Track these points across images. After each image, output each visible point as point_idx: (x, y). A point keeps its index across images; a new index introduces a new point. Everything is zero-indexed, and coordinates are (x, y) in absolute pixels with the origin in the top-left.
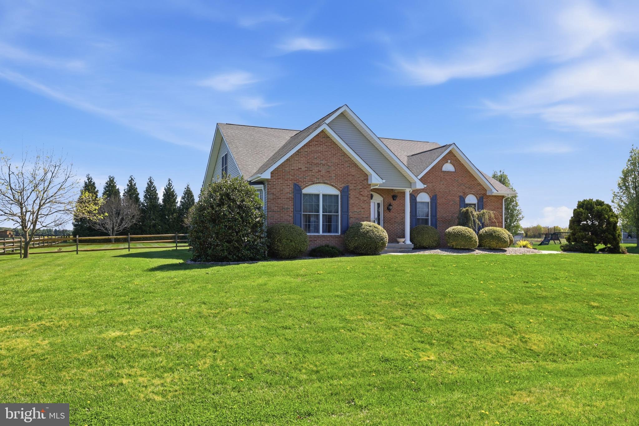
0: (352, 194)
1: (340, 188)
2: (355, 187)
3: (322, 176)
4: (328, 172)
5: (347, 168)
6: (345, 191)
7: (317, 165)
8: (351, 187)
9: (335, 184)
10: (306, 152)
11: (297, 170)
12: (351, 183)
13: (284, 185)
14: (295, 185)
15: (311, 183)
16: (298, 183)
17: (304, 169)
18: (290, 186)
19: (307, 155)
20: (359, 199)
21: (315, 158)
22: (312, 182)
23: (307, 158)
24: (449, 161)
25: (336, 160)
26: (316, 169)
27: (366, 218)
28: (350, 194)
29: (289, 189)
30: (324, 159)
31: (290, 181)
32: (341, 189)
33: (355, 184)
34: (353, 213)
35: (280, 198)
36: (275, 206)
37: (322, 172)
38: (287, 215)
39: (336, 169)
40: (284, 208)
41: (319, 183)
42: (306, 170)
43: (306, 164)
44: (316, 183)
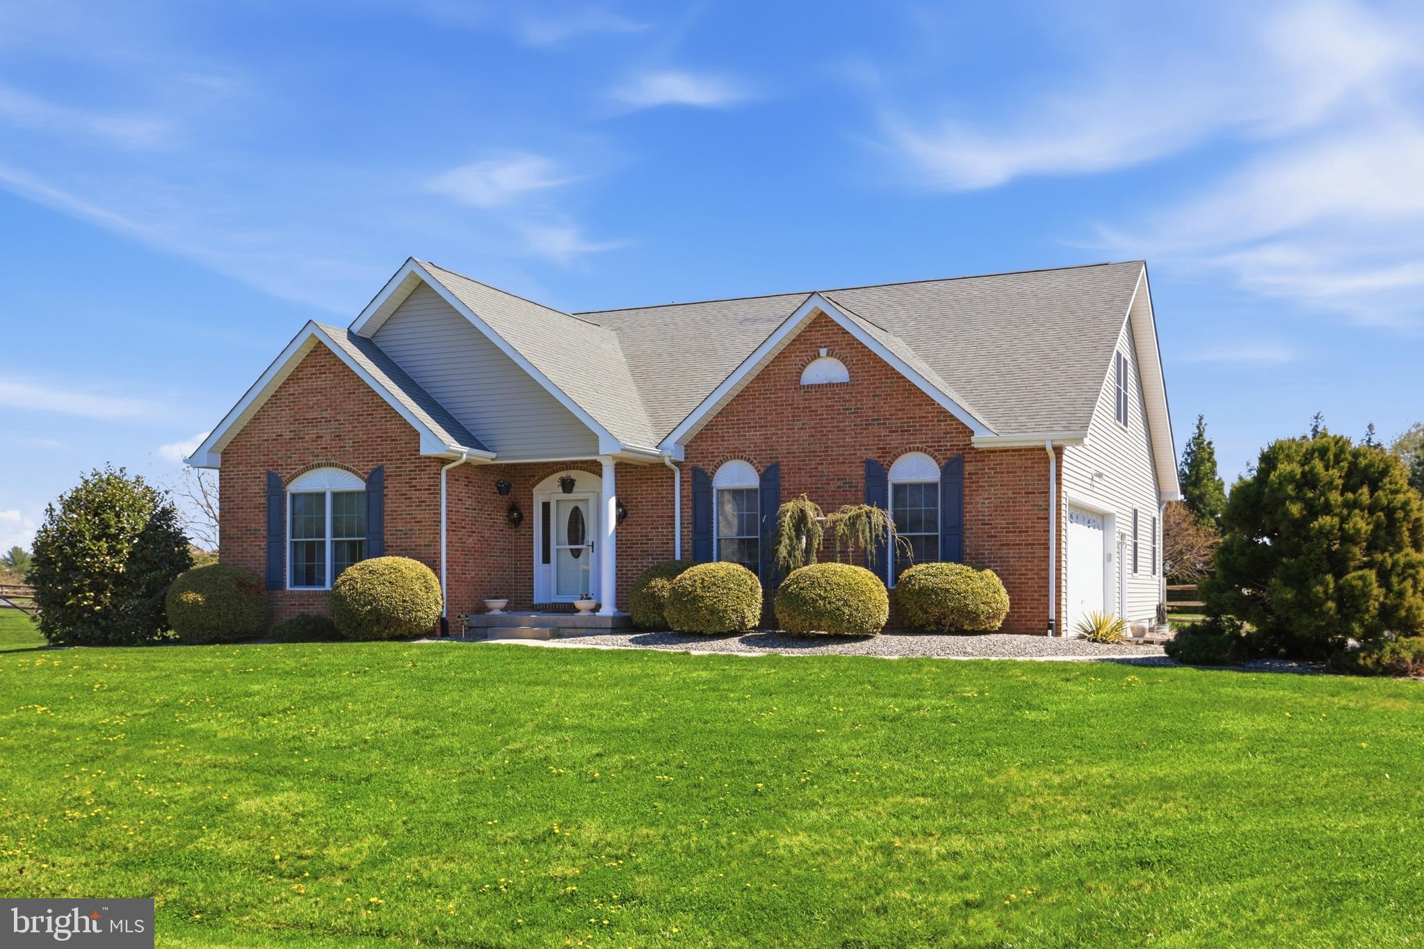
0: (391, 487)
1: (365, 473)
2: (398, 467)
3: (324, 448)
4: (337, 436)
5: (379, 421)
6: (375, 480)
7: (314, 422)
8: (390, 468)
9: (353, 466)
10: (292, 394)
11: (275, 440)
12: (389, 460)
13: (249, 478)
14: (269, 474)
15: (302, 467)
16: (275, 469)
17: (287, 435)
18: (260, 478)
19: (293, 402)
20: (408, 498)
21: (310, 408)
22: (304, 464)
23: (292, 409)
24: (823, 352)
25: (354, 405)
26: (312, 433)
27: (425, 546)
28: (387, 487)
29: (258, 485)
30: (329, 406)
31: (261, 466)
32: (366, 476)
33: (398, 460)
34: (394, 534)
35: (242, 508)
36: (233, 527)
37: (324, 439)
38: (255, 546)
39: (356, 427)
40: (250, 530)
41: (319, 466)
42: (292, 439)
43: (290, 424)
44: (313, 467)
